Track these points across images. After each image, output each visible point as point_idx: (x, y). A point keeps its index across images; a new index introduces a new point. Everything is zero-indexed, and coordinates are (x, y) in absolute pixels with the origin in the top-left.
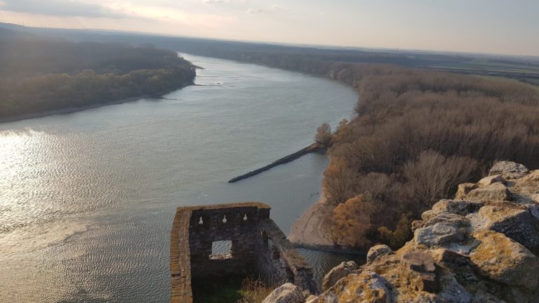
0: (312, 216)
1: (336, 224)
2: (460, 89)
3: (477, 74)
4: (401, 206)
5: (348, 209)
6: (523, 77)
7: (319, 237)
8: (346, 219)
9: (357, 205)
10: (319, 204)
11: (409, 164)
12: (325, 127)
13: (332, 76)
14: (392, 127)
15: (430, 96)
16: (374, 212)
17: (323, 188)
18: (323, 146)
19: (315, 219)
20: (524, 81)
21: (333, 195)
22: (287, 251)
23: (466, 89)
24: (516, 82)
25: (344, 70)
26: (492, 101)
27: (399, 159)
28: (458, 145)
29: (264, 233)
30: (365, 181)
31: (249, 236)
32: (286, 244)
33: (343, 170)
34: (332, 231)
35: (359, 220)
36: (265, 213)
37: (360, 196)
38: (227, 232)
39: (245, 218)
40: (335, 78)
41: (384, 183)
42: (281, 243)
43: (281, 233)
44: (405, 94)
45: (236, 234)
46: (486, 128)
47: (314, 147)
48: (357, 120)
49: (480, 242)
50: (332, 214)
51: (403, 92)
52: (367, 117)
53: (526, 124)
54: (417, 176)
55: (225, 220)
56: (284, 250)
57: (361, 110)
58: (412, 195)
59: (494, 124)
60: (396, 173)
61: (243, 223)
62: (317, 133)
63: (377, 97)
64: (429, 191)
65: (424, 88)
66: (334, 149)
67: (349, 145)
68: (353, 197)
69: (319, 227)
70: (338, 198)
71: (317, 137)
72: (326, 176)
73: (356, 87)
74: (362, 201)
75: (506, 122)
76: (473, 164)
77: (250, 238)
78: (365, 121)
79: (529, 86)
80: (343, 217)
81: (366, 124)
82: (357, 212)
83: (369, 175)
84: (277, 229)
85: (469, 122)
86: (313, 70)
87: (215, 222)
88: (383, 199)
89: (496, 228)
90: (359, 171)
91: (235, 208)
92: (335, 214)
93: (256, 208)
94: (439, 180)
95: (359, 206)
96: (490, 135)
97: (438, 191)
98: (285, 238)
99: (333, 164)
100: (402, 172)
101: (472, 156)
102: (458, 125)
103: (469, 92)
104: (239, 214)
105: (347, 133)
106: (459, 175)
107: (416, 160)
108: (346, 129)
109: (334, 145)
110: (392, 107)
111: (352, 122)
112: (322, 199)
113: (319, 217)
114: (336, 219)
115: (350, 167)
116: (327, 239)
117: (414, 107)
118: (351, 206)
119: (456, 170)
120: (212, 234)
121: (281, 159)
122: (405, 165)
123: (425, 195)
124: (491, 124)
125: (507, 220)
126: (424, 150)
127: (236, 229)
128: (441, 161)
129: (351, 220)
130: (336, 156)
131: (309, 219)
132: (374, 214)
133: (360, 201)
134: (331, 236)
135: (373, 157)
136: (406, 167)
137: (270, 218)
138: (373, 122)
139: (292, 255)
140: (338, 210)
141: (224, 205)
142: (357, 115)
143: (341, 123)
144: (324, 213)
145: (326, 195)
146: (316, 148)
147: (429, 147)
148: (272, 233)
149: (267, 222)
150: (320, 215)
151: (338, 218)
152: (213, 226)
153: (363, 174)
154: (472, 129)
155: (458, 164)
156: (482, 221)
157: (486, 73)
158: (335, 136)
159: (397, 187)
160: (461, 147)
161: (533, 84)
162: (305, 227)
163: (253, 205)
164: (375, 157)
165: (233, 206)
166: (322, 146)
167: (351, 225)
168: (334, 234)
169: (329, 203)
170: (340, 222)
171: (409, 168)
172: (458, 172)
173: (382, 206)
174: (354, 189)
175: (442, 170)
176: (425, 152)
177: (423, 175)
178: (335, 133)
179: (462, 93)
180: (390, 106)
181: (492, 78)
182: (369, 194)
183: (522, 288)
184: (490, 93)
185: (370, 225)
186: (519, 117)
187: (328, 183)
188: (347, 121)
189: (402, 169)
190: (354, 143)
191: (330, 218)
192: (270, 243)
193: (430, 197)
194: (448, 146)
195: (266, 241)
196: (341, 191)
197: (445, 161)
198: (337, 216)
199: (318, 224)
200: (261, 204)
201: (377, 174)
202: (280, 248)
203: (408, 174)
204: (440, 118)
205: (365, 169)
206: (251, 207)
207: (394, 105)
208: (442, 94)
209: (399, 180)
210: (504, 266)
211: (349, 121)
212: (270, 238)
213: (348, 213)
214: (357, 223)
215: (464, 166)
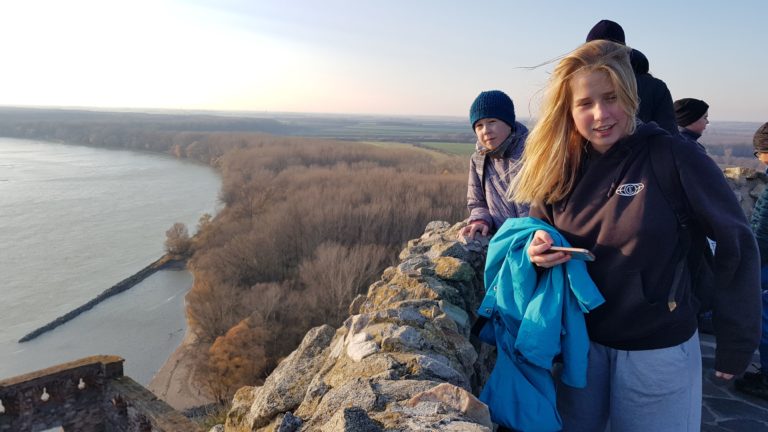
0: (176, 366)
1: (216, 370)
2: (351, 160)
3: (366, 140)
4: (303, 323)
5: (230, 343)
6: (416, 141)
7: (191, 395)
8: (230, 359)
9: (243, 334)
10: (185, 347)
11: (306, 264)
12: (178, 228)
13: (177, 151)
14: (275, 217)
15: (316, 172)
16: (268, 339)
17: (188, 320)
18: (179, 256)
19: (182, 371)
20: (419, 146)
21: (204, 328)
22: (162, 416)
23: (358, 159)
24: (409, 147)
25: (194, 144)
26: (389, 172)
27: (290, 259)
28: (360, 230)
29: (119, 400)
30: (249, 297)
31: (92, 411)
32: (159, 407)
33: (215, 288)
34: (210, 382)
35: (249, 355)
36: (115, 369)
37: (247, 320)
38: (53, 414)
39: (82, 385)
40: (183, 156)
41: (276, 296)
42: (150, 407)
43: (146, 394)
44: (285, 171)
45: (68, 414)
46: (386, 206)
47: (164, 260)
48: (224, 213)
49: (437, 264)
50: (208, 356)
51: (282, 169)
52: (238, 207)
53: (429, 196)
54: (317, 277)
55: (45, 396)
56: (157, 416)
57: (230, 198)
58: (314, 305)
59: (395, 199)
60: (290, 278)
61: (78, 394)
62: (166, 238)
63: (248, 178)
64: (335, 295)
65: (307, 162)
66: (197, 259)
67: (217, 250)
68: (235, 323)
69: (190, 381)
70: (212, 330)
71: (168, 244)
72: (191, 302)
73: (217, 167)
74: (250, 327)
75: (408, 195)
76: (380, 253)
77: (94, 414)
78: (237, 213)
79: (424, 150)
80: (226, 357)
81: (240, 217)
82: (245, 345)
83: (253, 288)
84: (139, 388)
85: (368, 200)
86: (147, 146)
87: (28, 403)
88: (277, 318)
89: (444, 254)
90: (239, 285)
91: (62, 372)
92: (213, 355)
93: (98, 365)
94: (344, 279)
95: (246, 336)
96: (392, 213)
97: (345, 293)
98: (156, 398)
99: (198, 281)
100: (298, 276)
101: (378, 241)
102: (355, 206)
103: (361, 163)
104: (70, 381)
105: (213, 234)
106: (367, 269)
107: (313, 258)
108: (210, 227)
109: (197, 253)
110: (271, 190)
111: (219, 216)
112: (189, 337)
113: (188, 366)
114: (215, 363)
115: (224, 281)
116: (204, 395)
117: (300, 187)
118: (235, 339)
119: (362, 262)
120: (25, 425)
121: (113, 288)
122: (300, 266)
123: (331, 302)
124: (391, 200)
125: (449, 249)
126: (321, 242)
127: (67, 406)
128: (344, 253)
129: (237, 359)
130: (202, 268)
131: (172, 372)
132: (268, 342)
133: (246, 327)
134: (210, 389)
135: (255, 261)
136: (302, 269)
137: (125, 374)
138: (248, 213)
139: (170, 421)
140: (217, 347)
141: (40, 372)
142: (223, 206)
143: (202, 219)
144: (194, 357)
145: (194, 330)
146: (168, 262)
147: (326, 239)
148: (133, 396)
149: (121, 382)
150: (190, 362)
151: (218, 359)
152: (26, 409)
153: (245, 289)
154: (372, 209)
155: (363, 255)
156: (434, 254)
157: (376, 138)
158: (195, 240)
159: (293, 297)
160: (363, 234)
161: (428, 148)
162: (168, 386)
163: (94, 362)
164: (259, 262)
165: (59, 370)
166: (177, 257)
167: (237, 367)
168: (215, 386)
169: (200, 341)
170: (222, 365)
171: (305, 269)
172: (365, 266)
173: (278, 328)
174: (237, 313)
175: (345, 266)
176: (323, 245)
177: (324, 276)
178: (195, 236)
179: (354, 165)
180: (268, 189)
181: (386, 145)
182: (259, 315)
183: (463, 281)
184: (385, 162)
185: (265, 360)
186: (421, 189)
187: (196, 311)
188: (210, 216)
189: (296, 272)
190: (225, 247)
191: (205, 363)
192: (132, 412)
193: (337, 304)
194: (349, 234)
195: (123, 412)
196: (216, 320)
197: (349, 254)
198: (216, 356)
199: (188, 377)
200: (106, 356)
201: (263, 285)
202: (151, 415)
203: (305, 277)
204: (333, 198)
205: (247, 280)
206: (90, 366)
207: (273, 187)
208: (330, 169)
209: (295, 288)
210: (453, 271)
211: (214, 216)
212: (130, 405)
213: (232, 348)
214: (246, 361)
215: (370, 256)
